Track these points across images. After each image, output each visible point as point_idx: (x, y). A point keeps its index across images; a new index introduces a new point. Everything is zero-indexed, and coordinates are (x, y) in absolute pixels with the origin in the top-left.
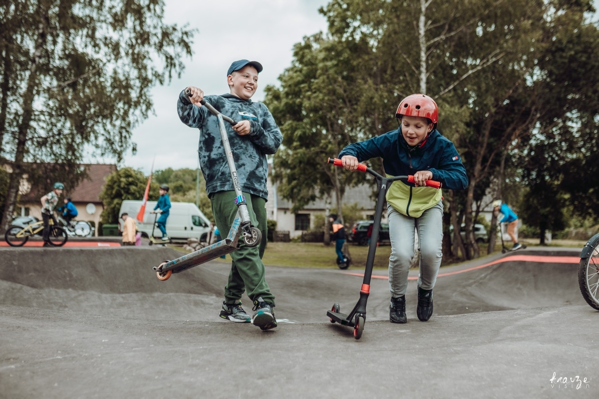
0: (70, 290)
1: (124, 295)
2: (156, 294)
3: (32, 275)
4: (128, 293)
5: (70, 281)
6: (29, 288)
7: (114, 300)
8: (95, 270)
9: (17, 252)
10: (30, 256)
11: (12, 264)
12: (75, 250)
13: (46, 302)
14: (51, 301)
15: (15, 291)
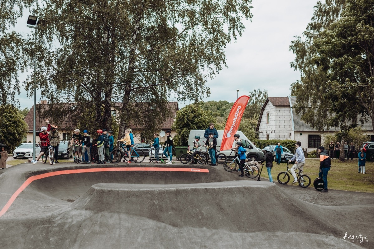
0: (204, 228)
1: (251, 234)
2: (279, 233)
3: (171, 214)
4: (254, 232)
5: (203, 219)
6: (171, 227)
7: (244, 239)
8: (221, 209)
9: (156, 192)
10: (167, 196)
11: (154, 203)
12: (201, 189)
13: (188, 242)
14: (192, 241)
15: (161, 230)
